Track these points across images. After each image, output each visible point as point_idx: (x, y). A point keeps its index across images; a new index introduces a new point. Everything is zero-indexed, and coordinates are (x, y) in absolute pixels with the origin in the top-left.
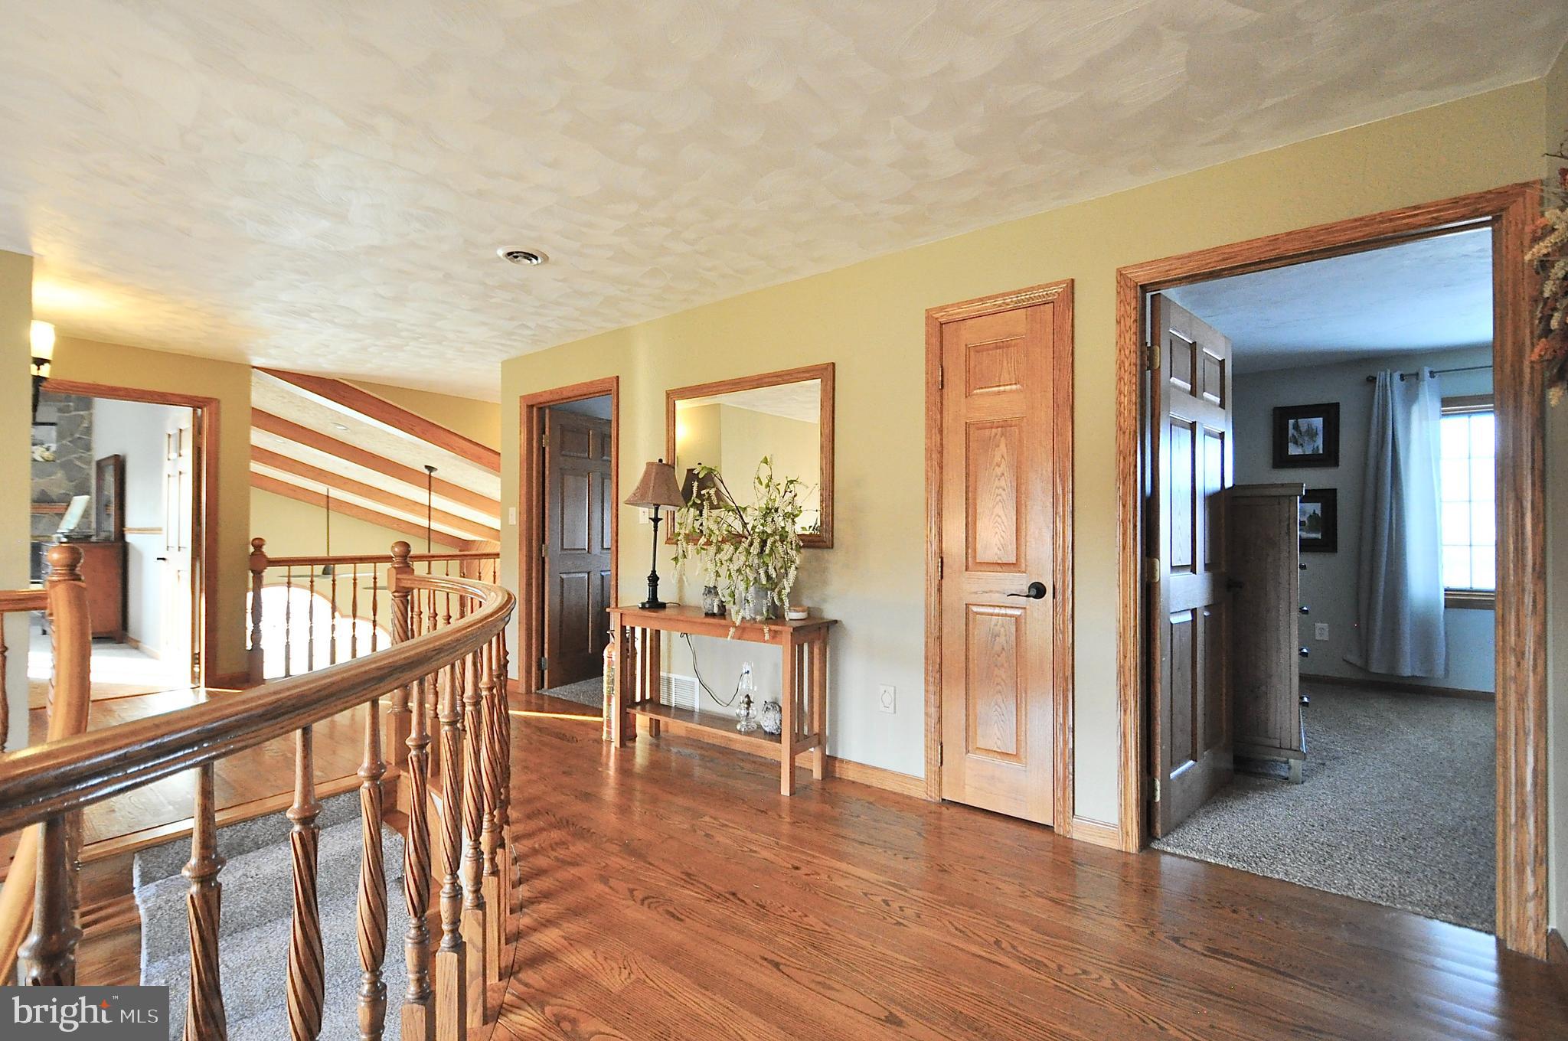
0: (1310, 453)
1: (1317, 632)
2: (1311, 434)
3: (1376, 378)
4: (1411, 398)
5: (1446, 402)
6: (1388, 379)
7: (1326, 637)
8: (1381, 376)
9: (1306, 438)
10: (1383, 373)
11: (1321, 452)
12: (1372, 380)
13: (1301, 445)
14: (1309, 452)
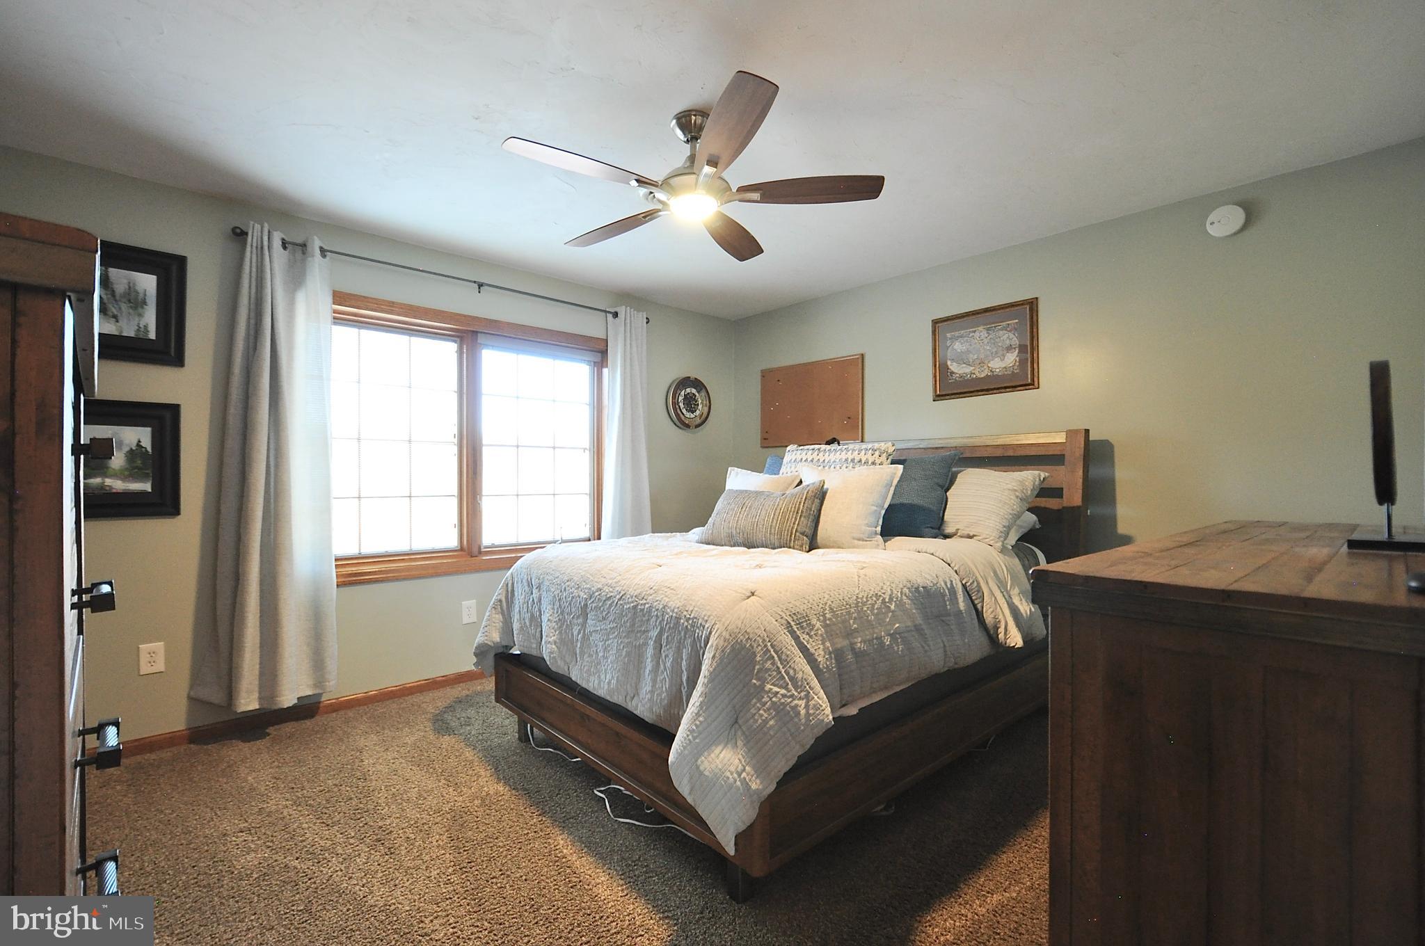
0: (132, 335)
1: (144, 658)
2: (135, 301)
3: (247, 234)
4: (297, 279)
5: (339, 297)
6: (266, 238)
7: (160, 666)
8: (255, 232)
9: (124, 307)
10: (257, 227)
11: (152, 336)
12: (239, 235)
13: (115, 317)
14: (129, 332)
